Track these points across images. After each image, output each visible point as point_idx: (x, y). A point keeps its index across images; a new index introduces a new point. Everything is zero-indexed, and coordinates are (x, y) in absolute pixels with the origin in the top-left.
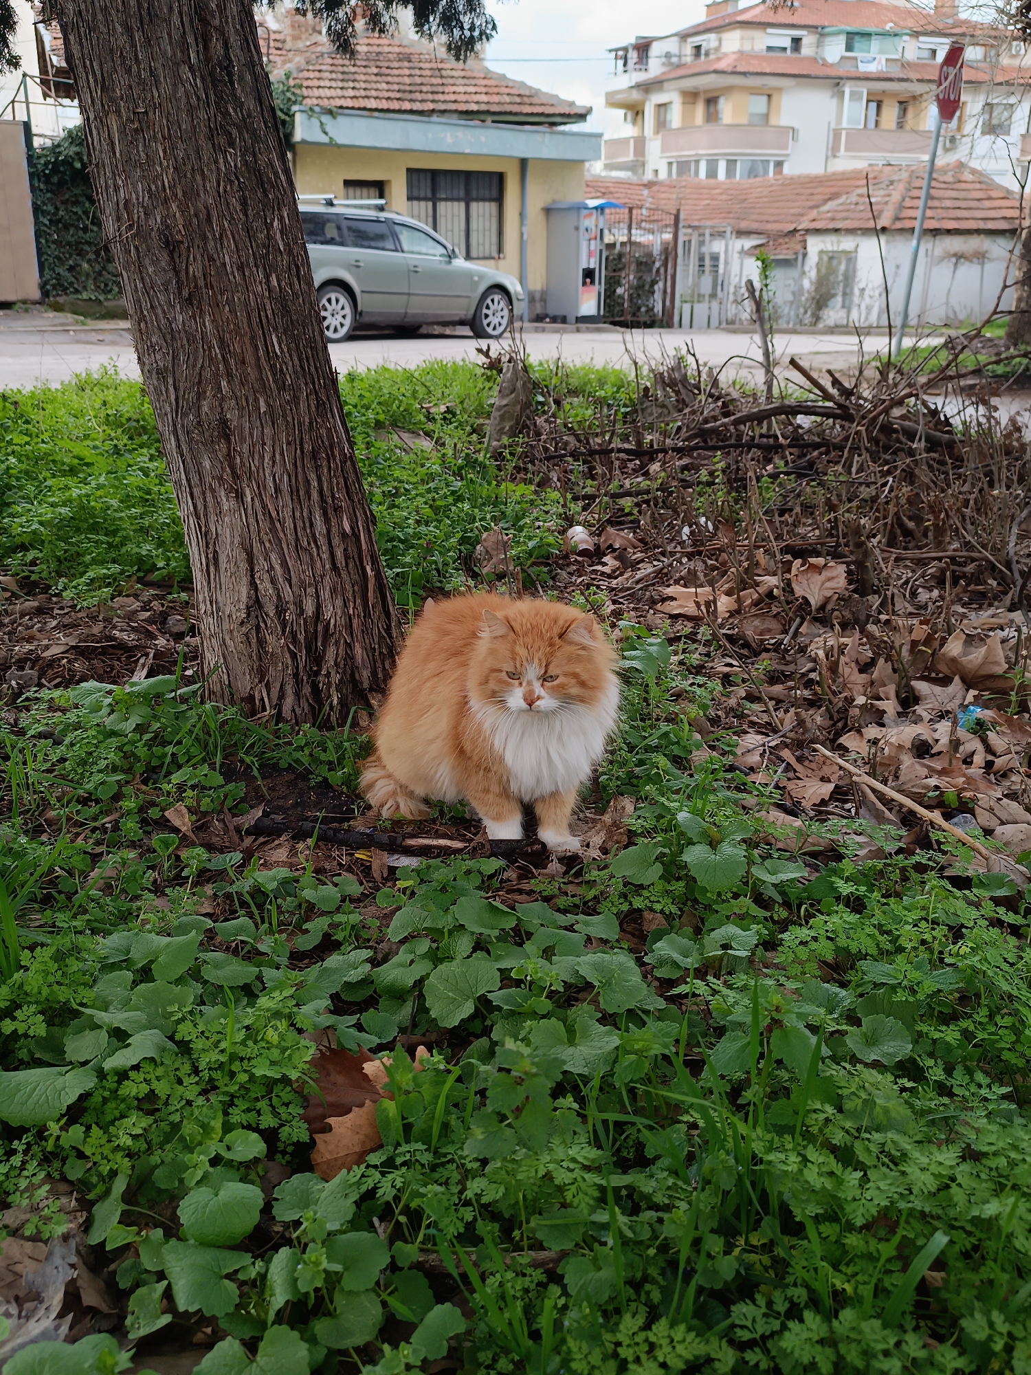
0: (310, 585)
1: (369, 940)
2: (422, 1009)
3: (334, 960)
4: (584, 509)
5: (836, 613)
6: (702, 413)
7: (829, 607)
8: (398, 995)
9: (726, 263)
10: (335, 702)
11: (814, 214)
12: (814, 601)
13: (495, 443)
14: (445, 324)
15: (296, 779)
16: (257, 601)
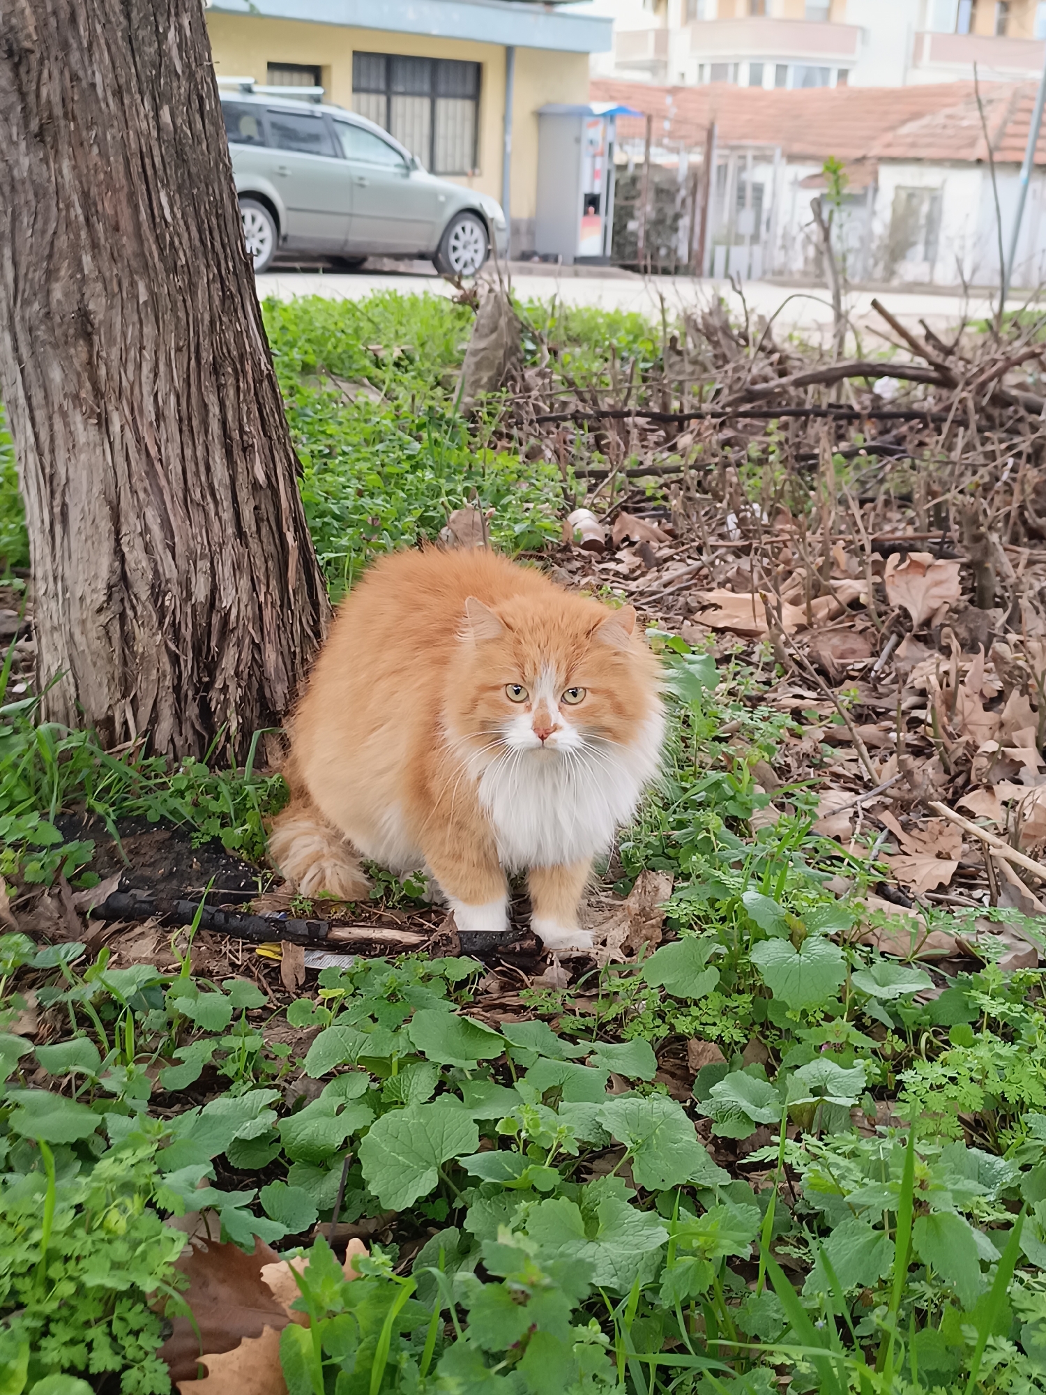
0: (203, 557)
1: (274, 1078)
2: (355, 1181)
3: (218, 1105)
4: (590, 490)
5: (946, 630)
6: (749, 370)
7: (936, 622)
8: (319, 1161)
9: (774, 195)
10: (233, 729)
11: (889, 137)
12: (917, 615)
13: (467, 399)
14: (398, 257)
15: (172, 838)
16: (124, 577)
